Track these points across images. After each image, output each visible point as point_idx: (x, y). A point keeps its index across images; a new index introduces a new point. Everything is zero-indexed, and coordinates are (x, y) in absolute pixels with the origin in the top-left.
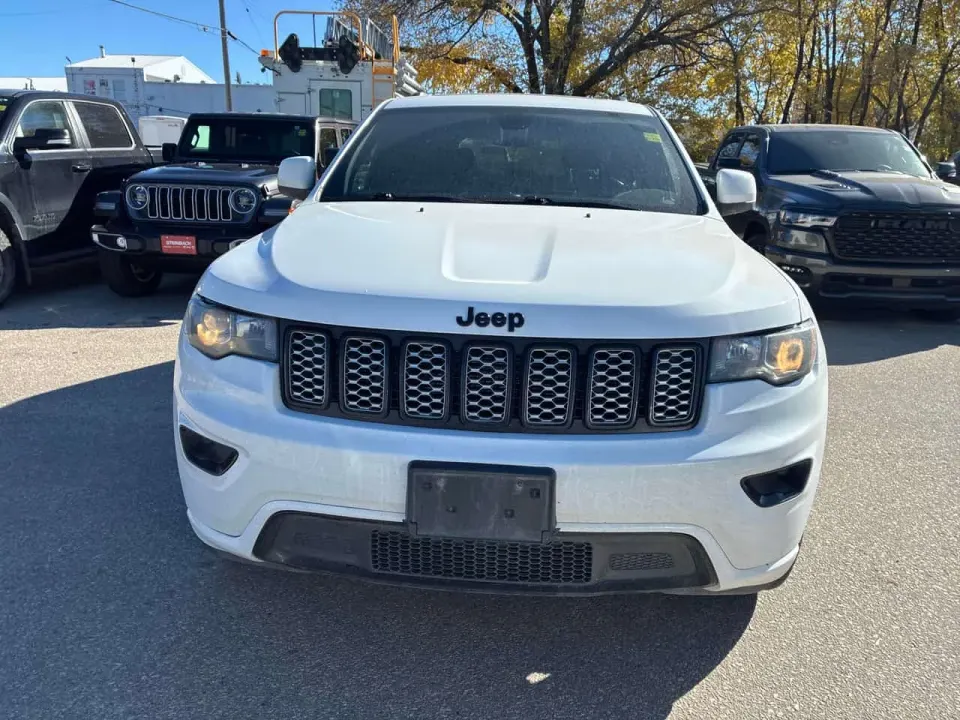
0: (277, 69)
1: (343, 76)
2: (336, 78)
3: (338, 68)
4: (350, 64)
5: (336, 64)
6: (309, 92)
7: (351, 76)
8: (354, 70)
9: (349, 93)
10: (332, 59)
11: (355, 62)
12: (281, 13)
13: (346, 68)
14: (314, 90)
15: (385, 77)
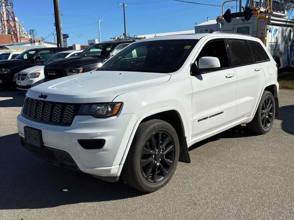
0: (222, 22)
1: (246, 22)
2: (244, 23)
3: (245, 19)
4: (249, 17)
5: (244, 18)
6: (233, 29)
7: (249, 21)
8: (251, 19)
9: (248, 27)
10: (242, 16)
11: (251, 16)
12: (225, 2)
13: (247, 18)
14: (235, 29)
15: (263, 20)
